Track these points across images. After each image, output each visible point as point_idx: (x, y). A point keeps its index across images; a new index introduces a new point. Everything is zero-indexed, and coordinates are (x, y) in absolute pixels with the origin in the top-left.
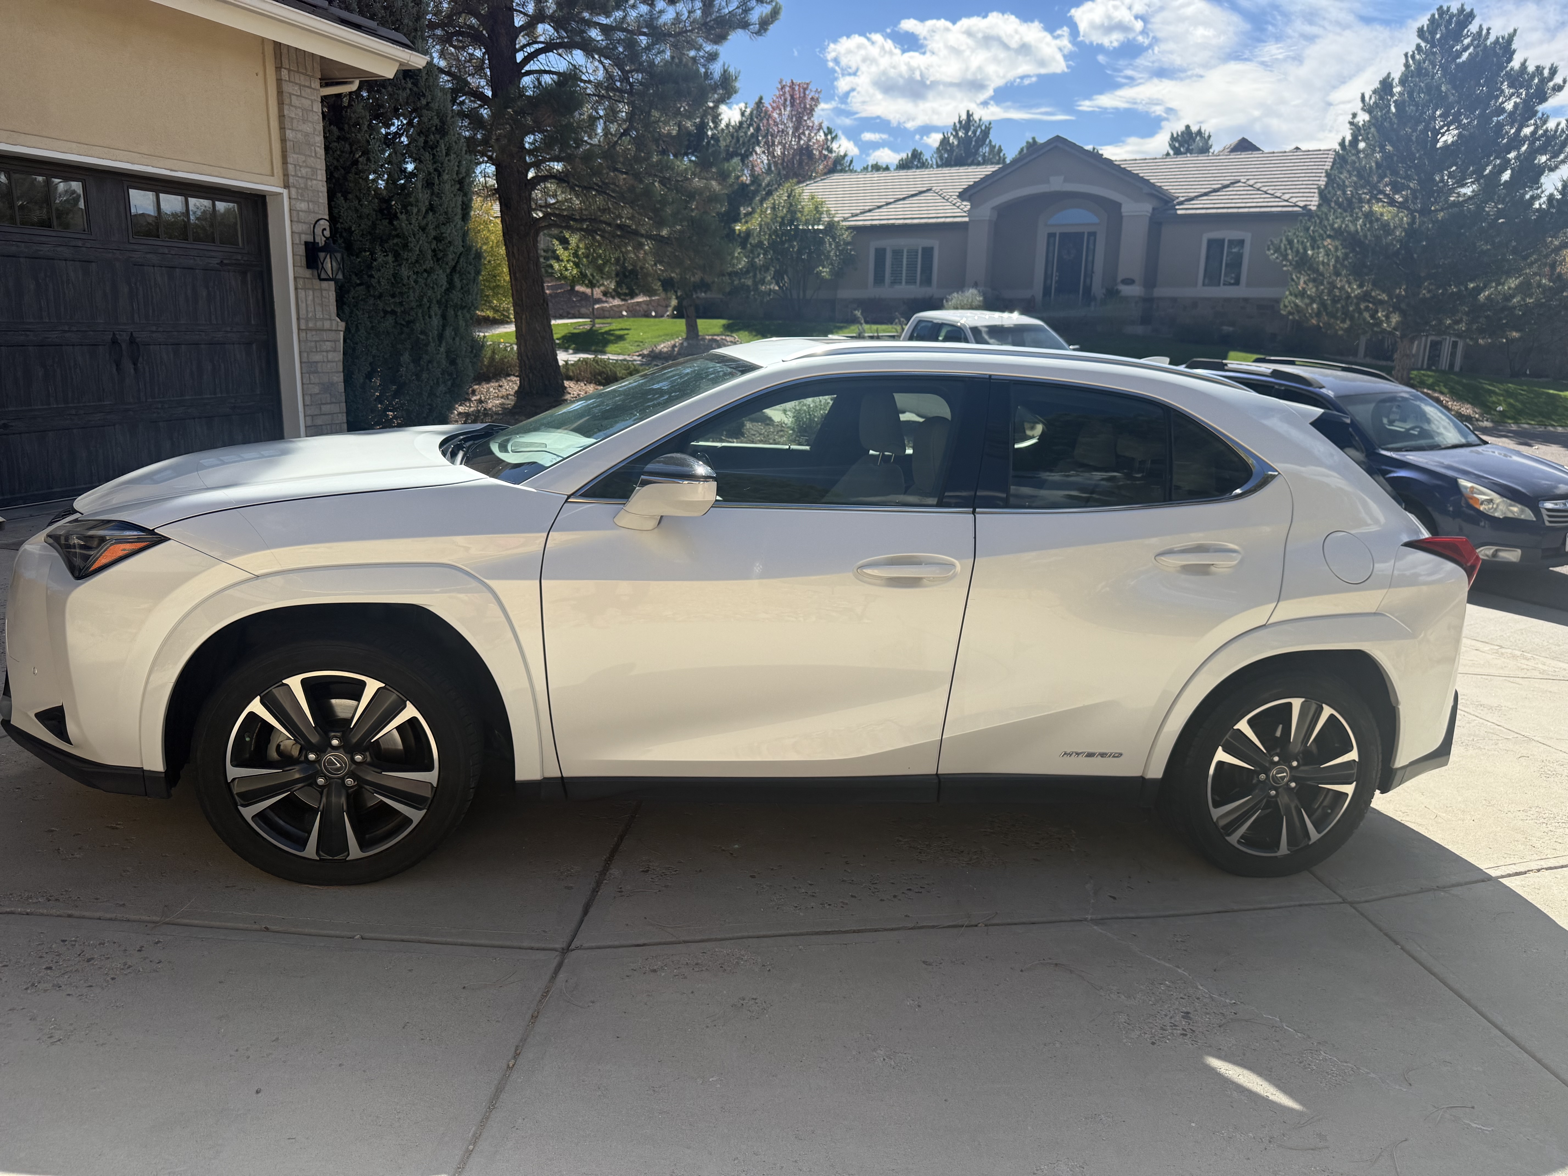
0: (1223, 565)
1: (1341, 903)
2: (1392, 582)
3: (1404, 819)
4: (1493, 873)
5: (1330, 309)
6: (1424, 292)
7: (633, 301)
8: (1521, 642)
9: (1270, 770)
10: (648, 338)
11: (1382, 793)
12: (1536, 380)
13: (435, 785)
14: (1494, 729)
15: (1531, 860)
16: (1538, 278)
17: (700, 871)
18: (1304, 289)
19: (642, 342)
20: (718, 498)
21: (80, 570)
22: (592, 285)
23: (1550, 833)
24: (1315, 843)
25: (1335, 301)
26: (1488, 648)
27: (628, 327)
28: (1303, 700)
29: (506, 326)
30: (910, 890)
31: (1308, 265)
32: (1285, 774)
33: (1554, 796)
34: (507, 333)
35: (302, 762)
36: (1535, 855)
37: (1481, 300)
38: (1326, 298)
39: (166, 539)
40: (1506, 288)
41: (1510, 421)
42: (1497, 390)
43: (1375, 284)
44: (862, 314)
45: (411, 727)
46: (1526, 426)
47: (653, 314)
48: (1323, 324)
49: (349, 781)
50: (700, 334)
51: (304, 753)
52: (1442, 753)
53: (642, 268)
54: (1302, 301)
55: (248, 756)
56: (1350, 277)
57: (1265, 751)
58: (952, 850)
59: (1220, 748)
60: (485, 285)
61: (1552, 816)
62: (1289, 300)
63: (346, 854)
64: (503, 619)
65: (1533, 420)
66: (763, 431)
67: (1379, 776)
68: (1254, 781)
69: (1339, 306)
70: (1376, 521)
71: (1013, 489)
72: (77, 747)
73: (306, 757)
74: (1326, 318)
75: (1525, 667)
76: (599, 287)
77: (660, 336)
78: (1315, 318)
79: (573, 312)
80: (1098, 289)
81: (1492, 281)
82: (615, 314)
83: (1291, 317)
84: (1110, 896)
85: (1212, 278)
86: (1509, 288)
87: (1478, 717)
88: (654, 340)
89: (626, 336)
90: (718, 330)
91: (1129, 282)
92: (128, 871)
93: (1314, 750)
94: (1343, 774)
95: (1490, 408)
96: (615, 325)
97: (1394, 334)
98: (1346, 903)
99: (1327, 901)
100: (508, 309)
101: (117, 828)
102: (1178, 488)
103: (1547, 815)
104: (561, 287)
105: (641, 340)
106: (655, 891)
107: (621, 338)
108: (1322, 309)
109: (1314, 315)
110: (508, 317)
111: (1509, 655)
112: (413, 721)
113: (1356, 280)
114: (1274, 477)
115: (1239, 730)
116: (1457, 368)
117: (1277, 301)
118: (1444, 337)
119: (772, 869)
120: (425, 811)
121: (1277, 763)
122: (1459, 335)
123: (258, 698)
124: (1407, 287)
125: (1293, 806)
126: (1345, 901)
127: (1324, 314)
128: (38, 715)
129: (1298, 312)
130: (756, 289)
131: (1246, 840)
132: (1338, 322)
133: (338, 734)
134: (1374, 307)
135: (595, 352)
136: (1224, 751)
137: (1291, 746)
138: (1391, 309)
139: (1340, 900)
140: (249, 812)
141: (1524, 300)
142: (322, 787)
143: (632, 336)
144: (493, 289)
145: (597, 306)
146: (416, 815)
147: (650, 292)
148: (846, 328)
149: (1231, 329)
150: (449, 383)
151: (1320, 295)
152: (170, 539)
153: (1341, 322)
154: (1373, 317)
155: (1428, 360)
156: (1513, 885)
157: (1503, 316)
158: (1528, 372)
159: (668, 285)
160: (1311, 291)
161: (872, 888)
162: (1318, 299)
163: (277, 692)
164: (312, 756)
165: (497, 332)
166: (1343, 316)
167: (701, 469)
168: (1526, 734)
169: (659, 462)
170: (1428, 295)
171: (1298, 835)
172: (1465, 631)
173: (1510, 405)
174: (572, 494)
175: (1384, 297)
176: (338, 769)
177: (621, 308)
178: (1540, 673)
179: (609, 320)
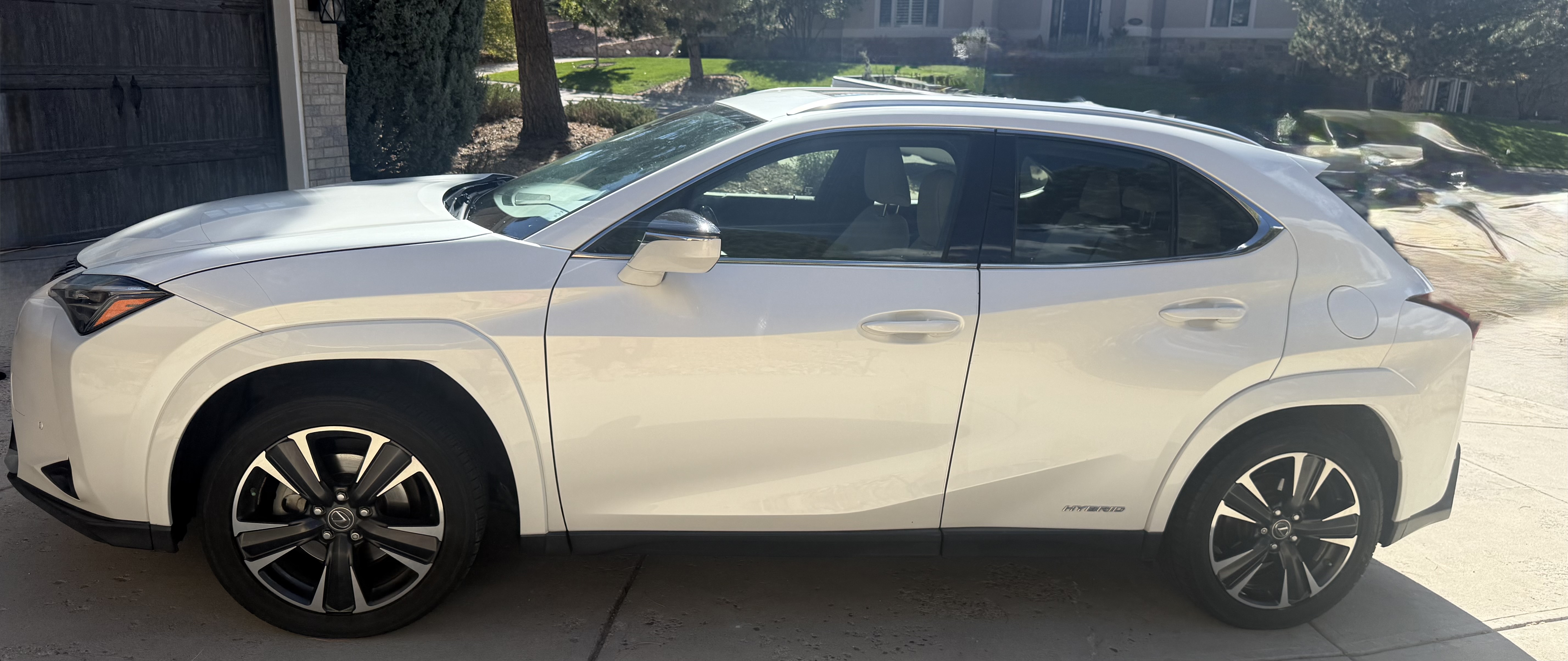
0: (1226, 320)
1: (1341, 656)
2: (1395, 337)
3: (1405, 570)
4: (1493, 625)
5: (1339, 49)
6: (1434, 33)
7: (636, 40)
8: (1524, 389)
9: (1272, 524)
10: (652, 78)
11: (1383, 546)
12: (1544, 122)
13: (441, 539)
14: (1495, 478)
15: (1530, 612)
16: (1548, 19)
17: (705, 623)
18: (1312, 30)
19: (646, 82)
20: (723, 253)
21: (85, 326)
22: (595, 24)
23: (1550, 585)
24: (1315, 596)
25: (1343, 43)
26: (1491, 396)
27: (632, 66)
28: (1306, 454)
29: (509, 65)
30: (912, 642)
31: (1317, 5)
32: (1287, 528)
33: (1554, 547)
34: (510, 72)
35: (307, 517)
36: (1534, 607)
37: (1491, 42)
38: (1334, 39)
39: (171, 295)
40: (1516, 30)
41: (1517, 164)
42: (1505, 133)
43: (1384, 24)
44: (867, 54)
45: (416, 482)
46: (1533, 169)
47: (658, 53)
48: (1332, 65)
49: (355, 536)
50: (705, 73)
51: (310, 507)
52: (1444, 506)
53: (646, 7)
54: (1310, 43)
55: (253, 510)
56: (1359, 18)
57: (1267, 505)
58: (954, 602)
59: (1222, 502)
60: (487, 23)
61: (1552, 567)
62: (1297, 41)
63: (352, 607)
64: (507, 373)
65: (1541, 163)
66: (768, 174)
67: (1380, 530)
68: (1256, 535)
69: (1348, 47)
70: (1381, 277)
71: (1018, 242)
72: (84, 501)
73: (312, 511)
74: (1334, 60)
75: (1528, 415)
76: (602, 26)
77: (664, 76)
78: (1323, 60)
79: (576, 50)
80: (1105, 29)
81: (1502, 23)
82: (618, 53)
83: (1298, 58)
84: (1112, 649)
85: (1220, 19)
86: (1519, 31)
87: (1480, 466)
88: (658, 80)
89: (630, 76)
90: (722, 70)
91: (1136, 22)
92: (136, 624)
93: (1316, 504)
94: (1344, 529)
95: (1498, 151)
96: (619, 64)
97: (1403, 77)
98: (1346, 656)
99: (1327, 654)
100: (511, 48)
101: (124, 581)
102: (1183, 241)
103: (1547, 566)
104: (564, 25)
105: (645, 80)
106: (660, 644)
107: (624, 77)
108: (1331, 51)
109: (1322, 56)
110: (511, 56)
111: (1512, 403)
112: (418, 476)
113: (1365, 21)
114: (1279, 231)
115: (1241, 484)
116: (1465, 110)
117: (1286, 42)
118: (1453, 79)
119: (776, 622)
120: (430, 565)
121: (1279, 517)
122: (1468, 78)
123: (264, 453)
124: (1416, 29)
125: (1294, 559)
126: (1344, 654)
127: (1333, 55)
128: (45, 470)
129: (1307, 53)
130: (761, 28)
131: (1248, 593)
132: (1347, 64)
133: (344, 489)
134: (1382, 49)
135: (599, 91)
136: (1226, 505)
137: (1293, 500)
138: (1400, 51)
139: (1340, 652)
140: (255, 566)
141: (1533, 42)
142: (329, 541)
143: (636, 75)
144: (496, 27)
145: (600, 45)
146: (422, 569)
147: (655, 31)
148: (851, 67)
149: (1239, 70)
150: (454, 125)
151: (1329, 36)
152: (174, 295)
153: (1349, 64)
154: (1381, 59)
155: (1436, 102)
156: (1512, 637)
157: (1512, 58)
158: (1536, 114)
159: (672, 24)
160: (1320, 32)
161: (875, 641)
162: (1326, 41)
163: (282, 447)
164: (318, 511)
165: (500, 71)
166: (1351, 58)
167: (705, 226)
168: (1528, 484)
169: (663, 218)
170: (1437, 37)
171: (1299, 587)
172: (1470, 379)
173: (1518, 147)
174: (577, 250)
175: (1393, 38)
176: (344, 524)
177: (625, 47)
178: (1543, 421)
179: (612, 59)
